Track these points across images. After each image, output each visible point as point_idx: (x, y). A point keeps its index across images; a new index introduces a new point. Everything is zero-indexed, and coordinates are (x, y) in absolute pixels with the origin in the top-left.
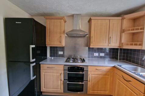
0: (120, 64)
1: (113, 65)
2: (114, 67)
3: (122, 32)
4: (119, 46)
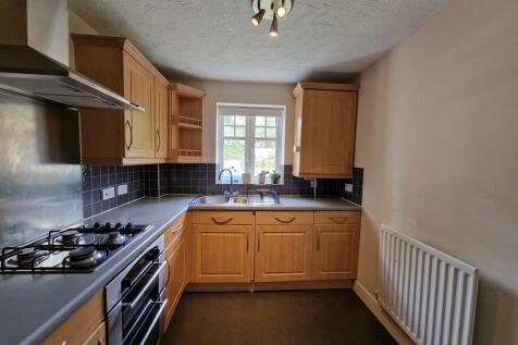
2: (189, 210)
3: (171, 121)
4: (167, 159)
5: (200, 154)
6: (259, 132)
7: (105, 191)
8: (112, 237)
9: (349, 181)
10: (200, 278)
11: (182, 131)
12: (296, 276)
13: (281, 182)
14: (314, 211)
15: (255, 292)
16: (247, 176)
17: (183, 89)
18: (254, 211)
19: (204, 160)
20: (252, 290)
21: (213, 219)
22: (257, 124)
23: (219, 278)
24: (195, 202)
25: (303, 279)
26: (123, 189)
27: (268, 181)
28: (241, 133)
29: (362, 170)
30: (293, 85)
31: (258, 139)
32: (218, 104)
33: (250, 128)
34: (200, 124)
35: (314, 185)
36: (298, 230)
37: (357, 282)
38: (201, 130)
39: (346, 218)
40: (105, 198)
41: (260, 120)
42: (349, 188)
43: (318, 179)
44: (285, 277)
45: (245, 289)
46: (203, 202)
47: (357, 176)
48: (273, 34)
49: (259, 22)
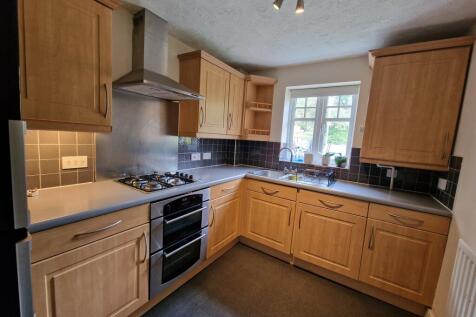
0: (251, 171)
1: (243, 175)
2: (245, 178)
3: (245, 105)
4: (240, 136)
5: (268, 134)
6: (331, 113)
7: (193, 155)
8: (177, 181)
9: (443, 175)
10: (249, 235)
11: (256, 114)
12: (338, 268)
13: (347, 166)
14: (369, 202)
15: (295, 266)
16: (308, 156)
17: (256, 79)
18: (298, 188)
19: (272, 139)
20: (292, 263)
21: (263, 189)
22: (329, 104)
23: (263, 240)
24: (257, 173)
25: (347, 275)
26: (207, 156)
27: (333, 164)
28: (311, 114)
29: (460, 159)
30: (365, 57)
31: (330, 120)
32: (288, 88)
33: (321, 109)
34: (270, 107)
35: (391, 174)
36: (345, 219)
37: (430, 311)
38: (270, 113)
39: (422, 222)
40: (193, 159)
41: (332, 100)
42: (442, 184)
43: (397, 168)
44: (326, 264)
45: (284, 258)
46: (266, 174)
47: (453, 168)
48: (300, 11)
49: (279, 7)
